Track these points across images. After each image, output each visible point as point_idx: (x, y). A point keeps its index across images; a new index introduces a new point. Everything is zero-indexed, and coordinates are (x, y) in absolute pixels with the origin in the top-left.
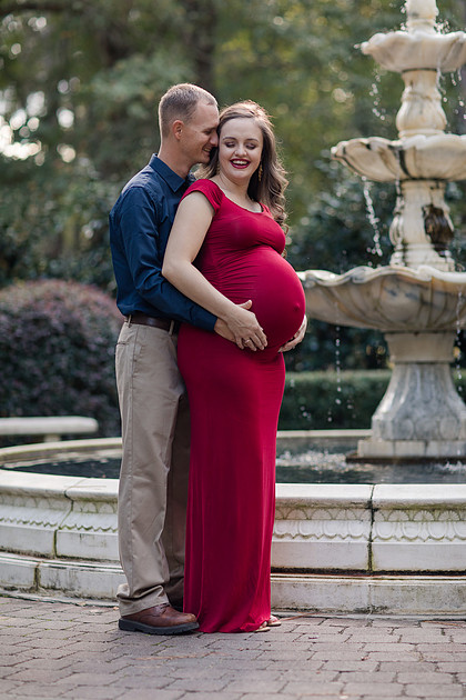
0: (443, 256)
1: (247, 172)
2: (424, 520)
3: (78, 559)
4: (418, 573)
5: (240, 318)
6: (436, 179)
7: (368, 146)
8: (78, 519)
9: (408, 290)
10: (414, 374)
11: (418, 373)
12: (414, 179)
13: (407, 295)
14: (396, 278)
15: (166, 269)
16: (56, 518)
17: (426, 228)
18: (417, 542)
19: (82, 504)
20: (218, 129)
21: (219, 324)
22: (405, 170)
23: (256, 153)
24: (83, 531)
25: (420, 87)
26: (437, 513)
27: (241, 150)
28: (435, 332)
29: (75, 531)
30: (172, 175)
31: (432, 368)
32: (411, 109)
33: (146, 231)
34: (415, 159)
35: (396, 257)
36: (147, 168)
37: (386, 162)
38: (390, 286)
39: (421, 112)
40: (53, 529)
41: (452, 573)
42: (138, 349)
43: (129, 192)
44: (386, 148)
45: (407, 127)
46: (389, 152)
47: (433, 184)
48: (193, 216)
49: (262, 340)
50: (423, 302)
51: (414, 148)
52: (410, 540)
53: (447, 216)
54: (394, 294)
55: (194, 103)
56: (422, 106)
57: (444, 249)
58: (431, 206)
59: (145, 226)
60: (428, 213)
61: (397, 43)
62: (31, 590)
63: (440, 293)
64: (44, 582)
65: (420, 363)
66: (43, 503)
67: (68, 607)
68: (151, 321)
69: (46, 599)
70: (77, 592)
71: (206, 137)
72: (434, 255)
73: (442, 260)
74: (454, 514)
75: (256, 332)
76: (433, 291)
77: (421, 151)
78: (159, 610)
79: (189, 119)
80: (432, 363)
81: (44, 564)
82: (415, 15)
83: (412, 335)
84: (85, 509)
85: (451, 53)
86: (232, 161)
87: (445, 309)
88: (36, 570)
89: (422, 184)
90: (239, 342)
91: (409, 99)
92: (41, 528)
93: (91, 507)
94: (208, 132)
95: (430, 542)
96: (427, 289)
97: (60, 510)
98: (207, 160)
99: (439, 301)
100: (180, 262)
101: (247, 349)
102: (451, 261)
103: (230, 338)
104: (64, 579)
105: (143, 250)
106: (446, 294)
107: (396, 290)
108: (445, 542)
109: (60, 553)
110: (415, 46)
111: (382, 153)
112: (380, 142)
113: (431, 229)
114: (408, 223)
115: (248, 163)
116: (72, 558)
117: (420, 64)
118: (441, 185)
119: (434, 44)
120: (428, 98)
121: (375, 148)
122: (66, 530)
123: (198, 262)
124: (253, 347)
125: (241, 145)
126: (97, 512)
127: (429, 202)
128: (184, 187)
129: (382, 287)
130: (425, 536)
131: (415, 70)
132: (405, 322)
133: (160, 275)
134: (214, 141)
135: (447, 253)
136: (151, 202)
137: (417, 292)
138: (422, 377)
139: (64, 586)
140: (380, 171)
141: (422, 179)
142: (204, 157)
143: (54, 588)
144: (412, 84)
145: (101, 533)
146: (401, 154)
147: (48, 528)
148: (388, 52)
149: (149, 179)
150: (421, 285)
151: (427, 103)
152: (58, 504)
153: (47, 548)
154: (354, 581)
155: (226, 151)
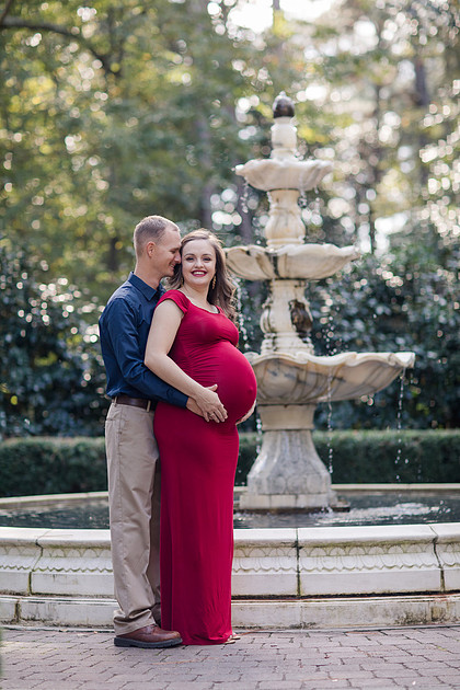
0: (305, 342)
1: (205, 280)
2: (338, 555)
3: (52, 595)
4: (336, 596)
5: (207, 398)
6: (298, 279)
7: (248, 253)
8: (46, 562)
9: (287, 371)
10: (283, 439)
11: (287, 440)
12: (282, 279)
13: (286, 376)
14: (278, 362)
15: (147, 361)
16: (29, 563)
17: (292, 319)
18: (335, 572)
19: (50, 551)
20: (180, 250)
21: (189, 402)
22: (276, 271)
23: (211, 265)
24: (55, 572)
25: (284, 204)
26: (347, 549)
27: (200, 263)
28: (301, 405)
29: (47, 572)
30: (147, 288)
31: (298, 434)
32: (277, 222)
33: (128, 332)
34: (286, 263)
35: (266, 343)
36: (127, 284)
37: (261, 266)
38: (272, 368)
39: (286, 224)
40: (28, 571)
41: (362, 595)
42: (123, 424)
43: (113, 303)
44: (263, 254)
45: (274, 236)
46: (266, 258)
47: (296, 283)
48: (167, 319)
49: (223, 414)
50: (299, 381)
51: (286, 255)
52: (329, 570)
53: (307, 309)
54: (275, 374)
55: (163, 229)
56: (287, 220)
57: (305, 337)
58: (296, 301)
59: (128, 328)
60: (293, 307)
61: (267, 168)
62: (11, 622)
63: (313, 373)
64: (24, 615)
65: (288, 430)
66: (12, 550)
67: (54, 633)
68: (134, 401)
69: (29, 628)
70: (55, 622)
71: (171, 255)
72: (299, 341)
73: (305, 345)
74: (361, 549)
75: (219, 407)
76: (307, 372)
77: (291, 257)
78: (149, 630)
79: (159, 241)
80: (298, 430)
81: (23, 601)
82: (280, 145)
83: (282, 407)
84: (54, 555)
85: (311, 177)
86: (192, 273)
87: (316, 387)
88: (17, 605)
89: (288, 282)
90: (206, 415)
91: (275, 213)
92: (15, 570)
93: (59, 552)
94: (173, 251)
95: (344, 572)
96: (302, 370)
97: (31, 556)
98: (172, 273)
99: (311, 380)
100: (158, 354)
101: (212, 421)
102: (311, 346)
103: (199, 413)
104: (43, 612)
105: (127, 347)
106: (318, 374)
107: (277, 371)
108: (356, 571)
109: (34, 590)
110: (283, 171)
111: (258, 259)
112: (257, 249)
113: (296, 320)
114: (277, 315)
115: (205, 273)
116: (47, 595)
117: (287, 184)
118: (303, 283)
119: (298, 170)
120: (291, 212)
121: (254, 254)
122: (39, 572)
123: (173, 354)
124: (216, 419)
125: (199, 260)
126: (65, 556)
127: (294, 298)
128: (157, 297)
129: (266, 369)
130: (340, 566)
131: (281, 189)
132: (281, 397)
133: (143, 365)
134: (178, 259)
135: (308, 340)
136: (131, 310)
137: (294, 373)
138: (290, 441)
139: (43, 617)
140: (256, 273)
141: (288, 279)
142: (170, 271)
143: (33, 620)
144: (278, 200)
145: (71, 573)
146: (275, 259)
147: (22, 571)
148: (258, 174)
149: (128, 292)
150: (298, 367)
151: (291, 218)
152: (27, 551)
153: (22, 586)
154: (289, 604)
155: (188, 265)
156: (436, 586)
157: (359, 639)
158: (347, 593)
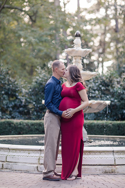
2: (88, 154)
4: (87, 165)
8: (11, 154)
16: (6, 153)
18: (87, 159)
19: (12, 150)
24: (13, 156)
25: (77, 60)
26: (90, 153)
29: (11, 156)
40: (6, 156)
41: (94, 165)
42: (51, 119)
52: (85, 158)
56: (78, 64)
61: (73, 51)
62: (1, 169)
64: (4, 167)
66: (2, 150)
67: (12, 172)
70: (12, 169)
74: (94, 153)
78: (52, 176)
81: (4, 163)
82: (76, 44)
84: (13, 151)
85: (84, 53)
91: (75, 63)
92: (2, 155)
95: (89, 159)
97: (7, 151)
104: (9, 167)
108: (92, 159)
109: (7, 161)
110: (77, 51)
116: (10, 162)
117: (78, 55)
119: (81, 51)
120: (79, 62)
122: (9, 156)
126: (16, 152)
130: (88, 157)
131: (76, 56)
139: (9, 168)
143: (7, 169)
144: (75, 59)
145: (17, 156)
147: (4, 155)
148: (70, 52)
152: (6, 150)
153: (4, 160)
156: (113, 163)
157: (92, 177)
158: (90, 164)
